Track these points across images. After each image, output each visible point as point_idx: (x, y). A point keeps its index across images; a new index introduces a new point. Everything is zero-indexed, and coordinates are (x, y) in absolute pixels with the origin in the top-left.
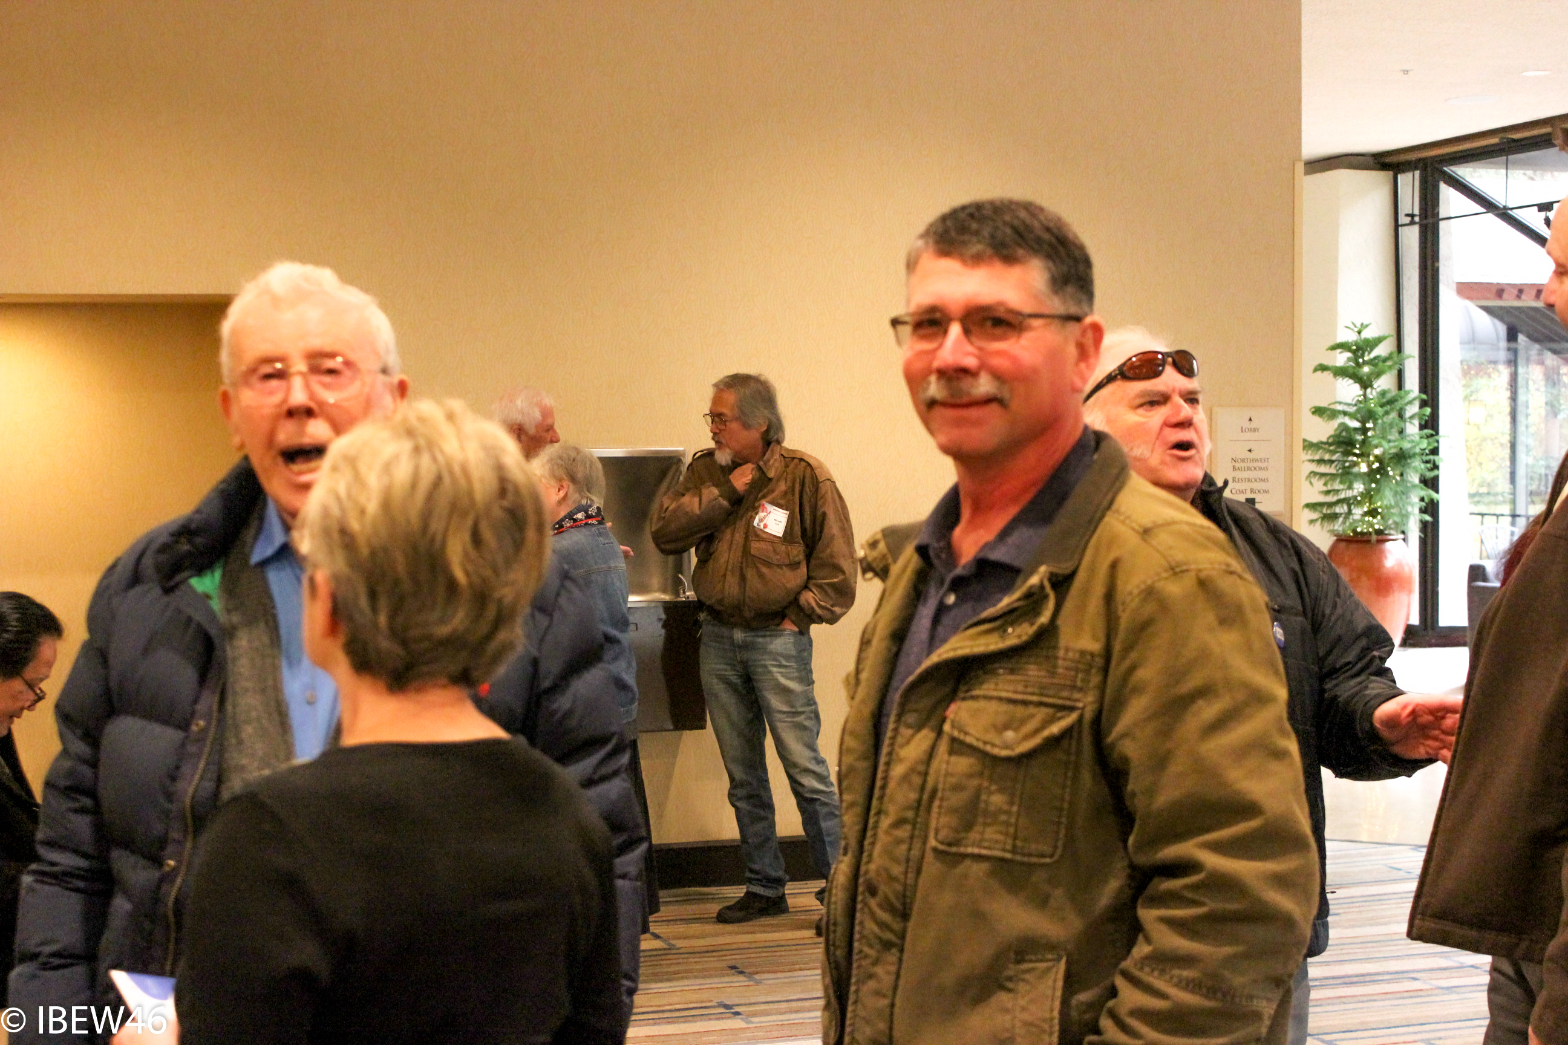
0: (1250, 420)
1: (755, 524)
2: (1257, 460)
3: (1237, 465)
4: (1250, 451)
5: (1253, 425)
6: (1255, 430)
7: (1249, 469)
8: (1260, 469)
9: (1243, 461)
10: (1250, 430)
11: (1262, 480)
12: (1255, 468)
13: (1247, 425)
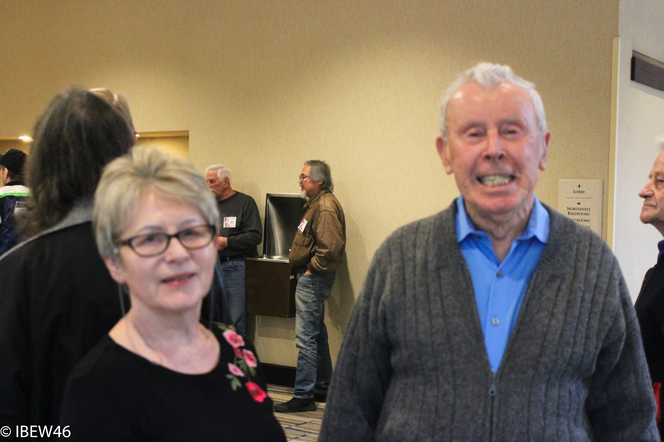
0: (579, 186)
1: (299, 227)
2: (583, 209)
3: (571, 211)
4: (579, 204)
5: (581, 189)
6: (582, 192)
7: (578, 214)
8: (585, 214)
9: (574, 209)
10: (579, 192)
11: (585, 221)
12: (582, 214)
13: (577, 189)
